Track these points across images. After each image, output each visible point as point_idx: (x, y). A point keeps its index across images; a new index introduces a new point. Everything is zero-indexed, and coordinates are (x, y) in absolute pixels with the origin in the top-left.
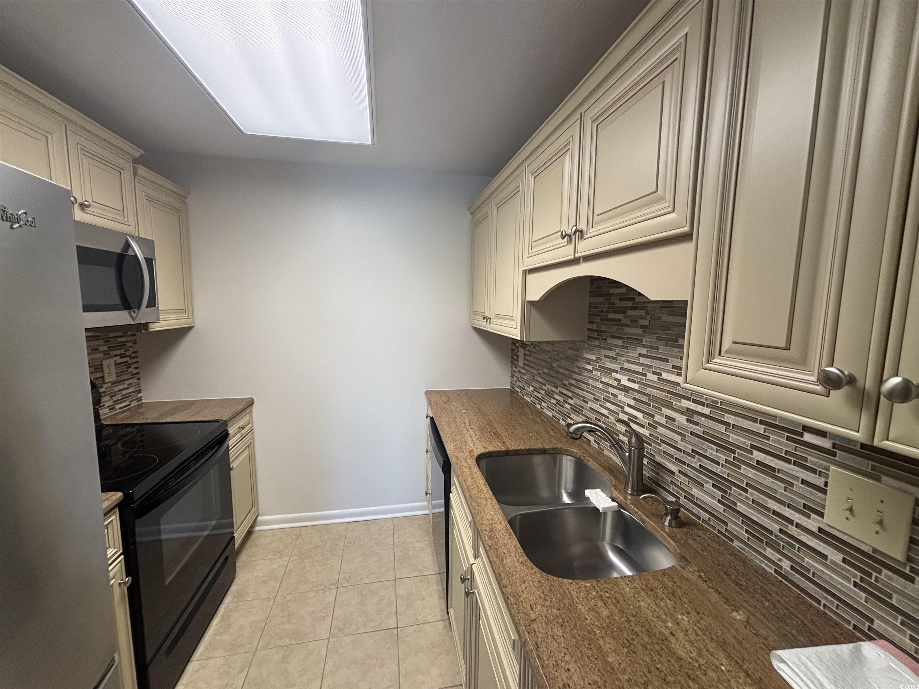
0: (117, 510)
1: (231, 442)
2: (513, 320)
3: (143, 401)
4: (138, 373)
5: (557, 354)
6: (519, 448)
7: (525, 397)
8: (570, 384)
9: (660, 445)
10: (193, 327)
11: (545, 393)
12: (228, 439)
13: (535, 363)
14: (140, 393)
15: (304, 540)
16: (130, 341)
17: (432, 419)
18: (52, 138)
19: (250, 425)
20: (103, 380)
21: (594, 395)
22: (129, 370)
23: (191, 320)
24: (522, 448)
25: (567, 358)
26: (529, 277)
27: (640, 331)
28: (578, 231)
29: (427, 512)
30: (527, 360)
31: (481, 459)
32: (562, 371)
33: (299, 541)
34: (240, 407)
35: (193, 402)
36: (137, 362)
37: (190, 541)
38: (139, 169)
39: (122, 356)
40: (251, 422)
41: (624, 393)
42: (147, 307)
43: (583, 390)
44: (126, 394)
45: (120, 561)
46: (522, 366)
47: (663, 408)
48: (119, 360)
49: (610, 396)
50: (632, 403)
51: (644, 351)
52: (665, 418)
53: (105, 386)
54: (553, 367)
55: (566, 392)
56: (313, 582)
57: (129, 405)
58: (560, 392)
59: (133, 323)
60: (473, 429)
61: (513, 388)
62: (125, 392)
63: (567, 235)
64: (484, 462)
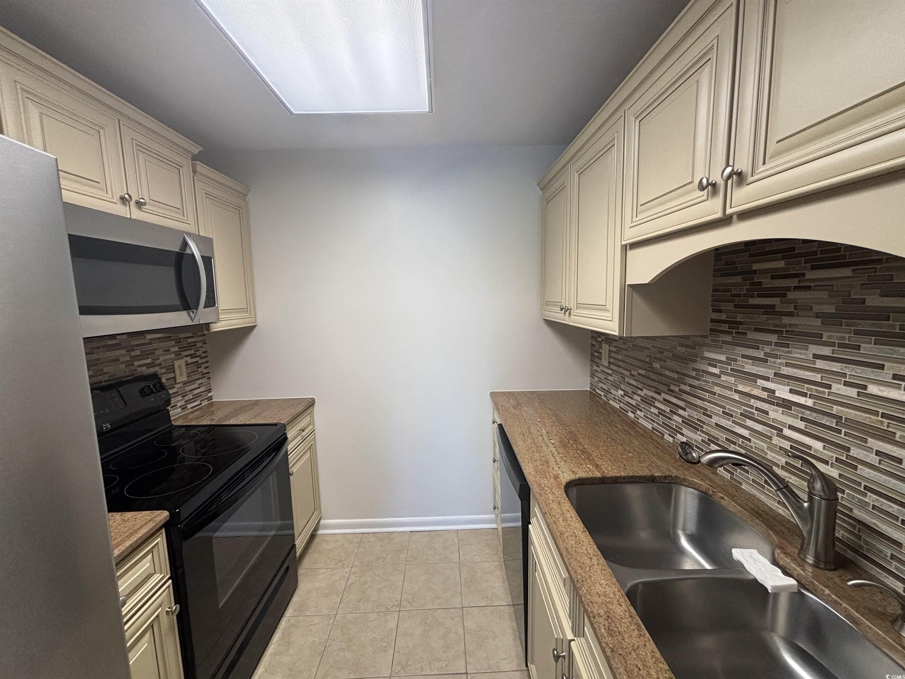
0: (163, 530)
1: (290, 447)
2: (608, 310)
3: (213, 400)
4: (209, 373)
5: (659, 352)
6: (619, 475)
7: (611, 402)
8: (680, 390)
9: (865, 495)
10: (255, 326)
11: (641, 400)
12: (287, 443)
13: (626, 362)
14: (211, 392)
15: (365, 549)
16: (200, 341)
17: (500, 426)
18: (105, 133)
19: (311, 427)
20: (175, 381)
21: (725, 408)
22: (200, 370)
23: (253, 319)
24: (623, 474)
25: (677, 358)
26: (631, 254)
27: (818, 322)
28: (735, 174)
29: (495, 526)
30: (614, 358)
31: (571, 487)
32: (667, 373)
33: (361, 549)
34: (300, 409)
35: (256, 403)
36: (207, 362)
37: (258, 540)
38: (198, 166)
39: (192, 356)
40: (312, 423)
41: (781, 409)
42: (205, 307)
43: (703, 400)
44: (197, 394)
45: (168, 587)
46: (607, 365)
47: (869, 439)
48: (190, 361)
49: (754, 411)
50: (801, 425)
51: (827, 351)
52: (876, 455)
53: (177, 386)
54: (653, 368)
55: (674, 400)
56: (373, 601)
57: (201, 404)
58: (664, 399)
59: (192, 324)
60: (553, 444)
61: (594, 390)
62: (195, 392)
63: (710, 184)
64: (574, 491)
